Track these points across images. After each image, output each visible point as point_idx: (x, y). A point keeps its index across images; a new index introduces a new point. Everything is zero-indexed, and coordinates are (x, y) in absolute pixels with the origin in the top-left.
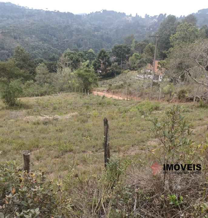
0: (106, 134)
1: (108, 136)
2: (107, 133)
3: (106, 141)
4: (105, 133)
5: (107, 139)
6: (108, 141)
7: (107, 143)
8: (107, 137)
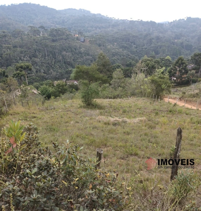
0: (178, 145)
1: (180, 147)
2: (179, 143)
3: (177, 152)
4: (176, 144)
5: (178, 150)
6: (178, 152)
7: (177, 154)
8: (178, 148)
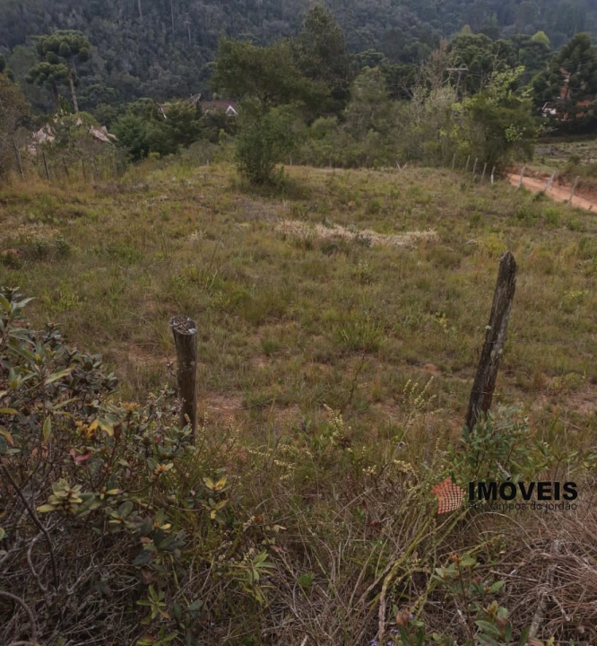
0: (498, 318)
1: (503, 325)
2: (502, 314)
3: (492, 344)
4: (492, 314)
5: (495, 338)
6: (496, 346)
7: (493, 353)
8: (497, 329)
